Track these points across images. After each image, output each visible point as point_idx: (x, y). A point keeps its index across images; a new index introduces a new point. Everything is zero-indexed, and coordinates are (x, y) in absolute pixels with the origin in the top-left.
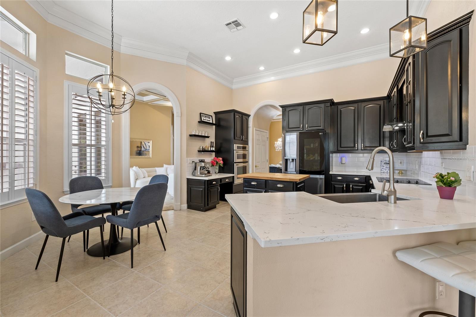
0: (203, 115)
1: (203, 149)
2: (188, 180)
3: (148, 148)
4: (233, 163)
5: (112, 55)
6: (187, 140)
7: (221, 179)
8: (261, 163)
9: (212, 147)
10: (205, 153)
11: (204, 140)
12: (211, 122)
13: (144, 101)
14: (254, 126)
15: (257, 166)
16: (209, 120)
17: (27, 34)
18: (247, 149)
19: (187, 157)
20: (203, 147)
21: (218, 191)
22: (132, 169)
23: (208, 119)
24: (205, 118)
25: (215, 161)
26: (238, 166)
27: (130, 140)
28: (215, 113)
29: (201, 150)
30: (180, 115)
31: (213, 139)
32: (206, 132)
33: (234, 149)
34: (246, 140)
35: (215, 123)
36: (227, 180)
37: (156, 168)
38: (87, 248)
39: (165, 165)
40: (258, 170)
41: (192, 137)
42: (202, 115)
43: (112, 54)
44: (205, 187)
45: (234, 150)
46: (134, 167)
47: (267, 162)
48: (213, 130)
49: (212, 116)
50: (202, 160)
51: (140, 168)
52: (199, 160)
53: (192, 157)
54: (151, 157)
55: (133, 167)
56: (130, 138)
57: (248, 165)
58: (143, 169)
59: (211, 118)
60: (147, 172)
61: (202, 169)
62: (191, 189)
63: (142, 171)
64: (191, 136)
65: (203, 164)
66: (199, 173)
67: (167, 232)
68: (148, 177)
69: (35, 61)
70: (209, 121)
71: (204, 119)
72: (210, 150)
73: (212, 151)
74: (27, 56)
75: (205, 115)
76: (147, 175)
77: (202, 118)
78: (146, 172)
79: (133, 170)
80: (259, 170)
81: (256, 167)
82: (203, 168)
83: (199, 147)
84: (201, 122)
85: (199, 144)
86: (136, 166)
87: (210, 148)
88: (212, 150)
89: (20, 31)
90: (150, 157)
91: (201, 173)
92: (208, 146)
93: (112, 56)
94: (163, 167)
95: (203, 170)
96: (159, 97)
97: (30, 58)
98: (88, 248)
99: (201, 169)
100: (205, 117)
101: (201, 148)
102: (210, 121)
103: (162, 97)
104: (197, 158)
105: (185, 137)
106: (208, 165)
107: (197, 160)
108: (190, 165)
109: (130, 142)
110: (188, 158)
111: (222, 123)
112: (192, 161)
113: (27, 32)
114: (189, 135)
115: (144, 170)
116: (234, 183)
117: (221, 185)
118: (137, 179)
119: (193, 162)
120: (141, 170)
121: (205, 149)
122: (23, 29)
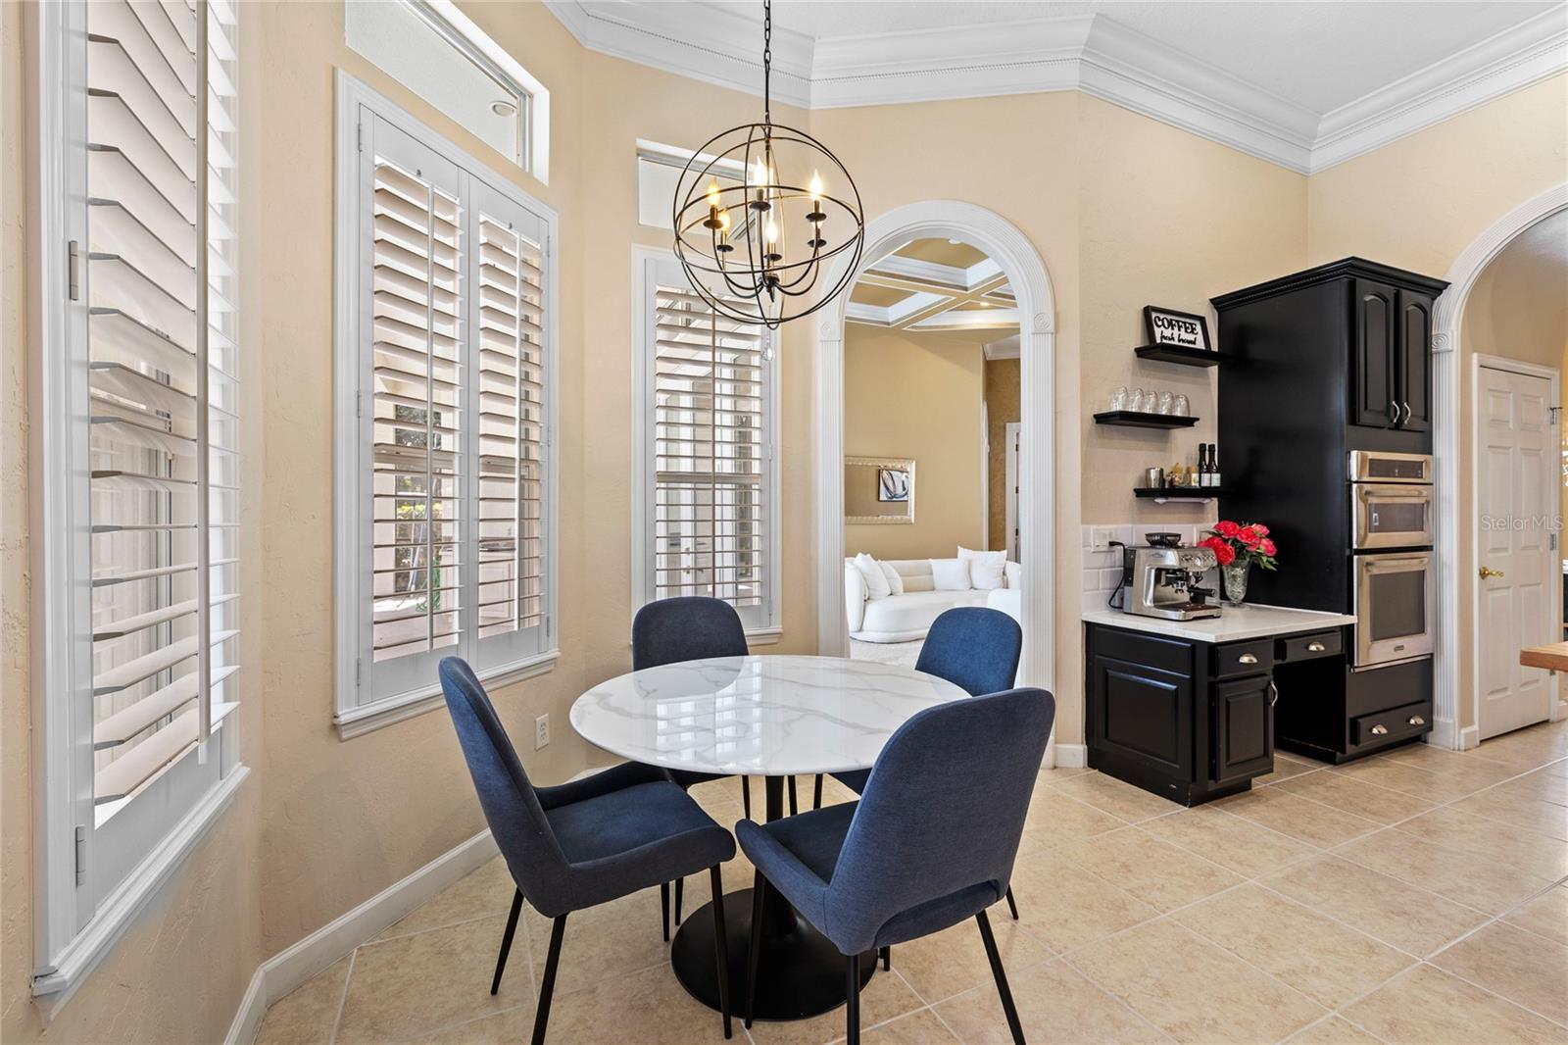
0: (1162, 317)
1: (1164, 481)
2: (1093, 632)
3: (900, 491)
4: (1347, 552)
5: (767, 45)
6: (1086, 442)
7: (1280, 643)
8: (1510, 552)
9: (1209, 471)
10: (1170, 499)
11: (1165, 439)
12: (1200, 345)
13: (888, 324)
14: (1470, 343)
15: (1490, 569)
16: (1191, 337)
17: (528, 97)
18: (1427, 478)
19: (1082, 523)
20: (1162, 471)
21: (1267, 703)
22: (852, 563)
23: (1185, 336)
24: (1168, 333)
25: (1226, 541)
26: (1375, 571)
27: (845, 461)
28: (1216, 302)
29: (1154, 485)
30: (1051, 328)
31: (1207, 433)
32: (1178, 397)
33: (1354, 478)
34: (1419, 425)
35: (1217, 350)
36: (1313, 648)
37: (931, 560)
38: (678, 922)
39: (962, 552)
40: (1496, 594)
41: (1105, 427)
42: (1154, 315)
43: (768, 41)
44: (1193, 680)
45: (1350, 483)
46: (860, 554)
47: (1552, 548)
48: (1209, 384)
49: (1202, 320)
50: (1163, 536)
51: (876, 560)
52: (1147, 535)
53: (1106, 523)
54: (913, 521)
55: (855, 557)
56: (846, 456)
57: (1436, 564)
58: (886, 564)
59: (1199, 328)
60: (901, 576)
61: (1163, 582)
62: (1107, 674)
63: (884, 572)
64: (1101, 419)
65: (1171, 558)
66: (1149, 603)
67: (1016, 917)
68: (905, 591)
69: (547, 184)
70: (1189, 342)
71: (1163, 337)
72: (1194, 484)
73: (1206, 492)
74: (527, 170)
75: (1169, 317)
76: (900, 588)
77: (1158, 331)
78: (897, 575)
79: (857, 568)
80: (1504, 593)
81: (1483, 575)
82: (1166, 576)
83: (1142, 472)
84: (1152, 352)
85: (1142, 459)
86: (866, 554)
87: (1195, 476)
88: (1206, 483)
89: (507, 90)
90: (910, 520)
91: (1159, 602)
92: (1183, 466)
93: (767, 51)
94: (956, 557)
95: (1167, 584)
96: (943, 297)
97: (535, 176)
98: (684, 918)
99: (1158, 580)
100: (1171, 324)
101: (1153, 474)
102: (1194, 343)
103: (953, 294)
104: (1130, 526)
105: (1076, 425)
106: (1198, 563)
107: (1133, 533)
108: (1101, 559)
109: (846, 470)
110: (1092, 528)
111: (1257, 351)
112: (1109, 540)
113: (526, 90)
114: (1095, 416)
115: (891, 568)
116: (1352, 662)
117: (1279, 673)
118: (869, 599)
119: (1112, 544)
120: (882, 568)
121: (1172, 481)
122: (515, 81)
